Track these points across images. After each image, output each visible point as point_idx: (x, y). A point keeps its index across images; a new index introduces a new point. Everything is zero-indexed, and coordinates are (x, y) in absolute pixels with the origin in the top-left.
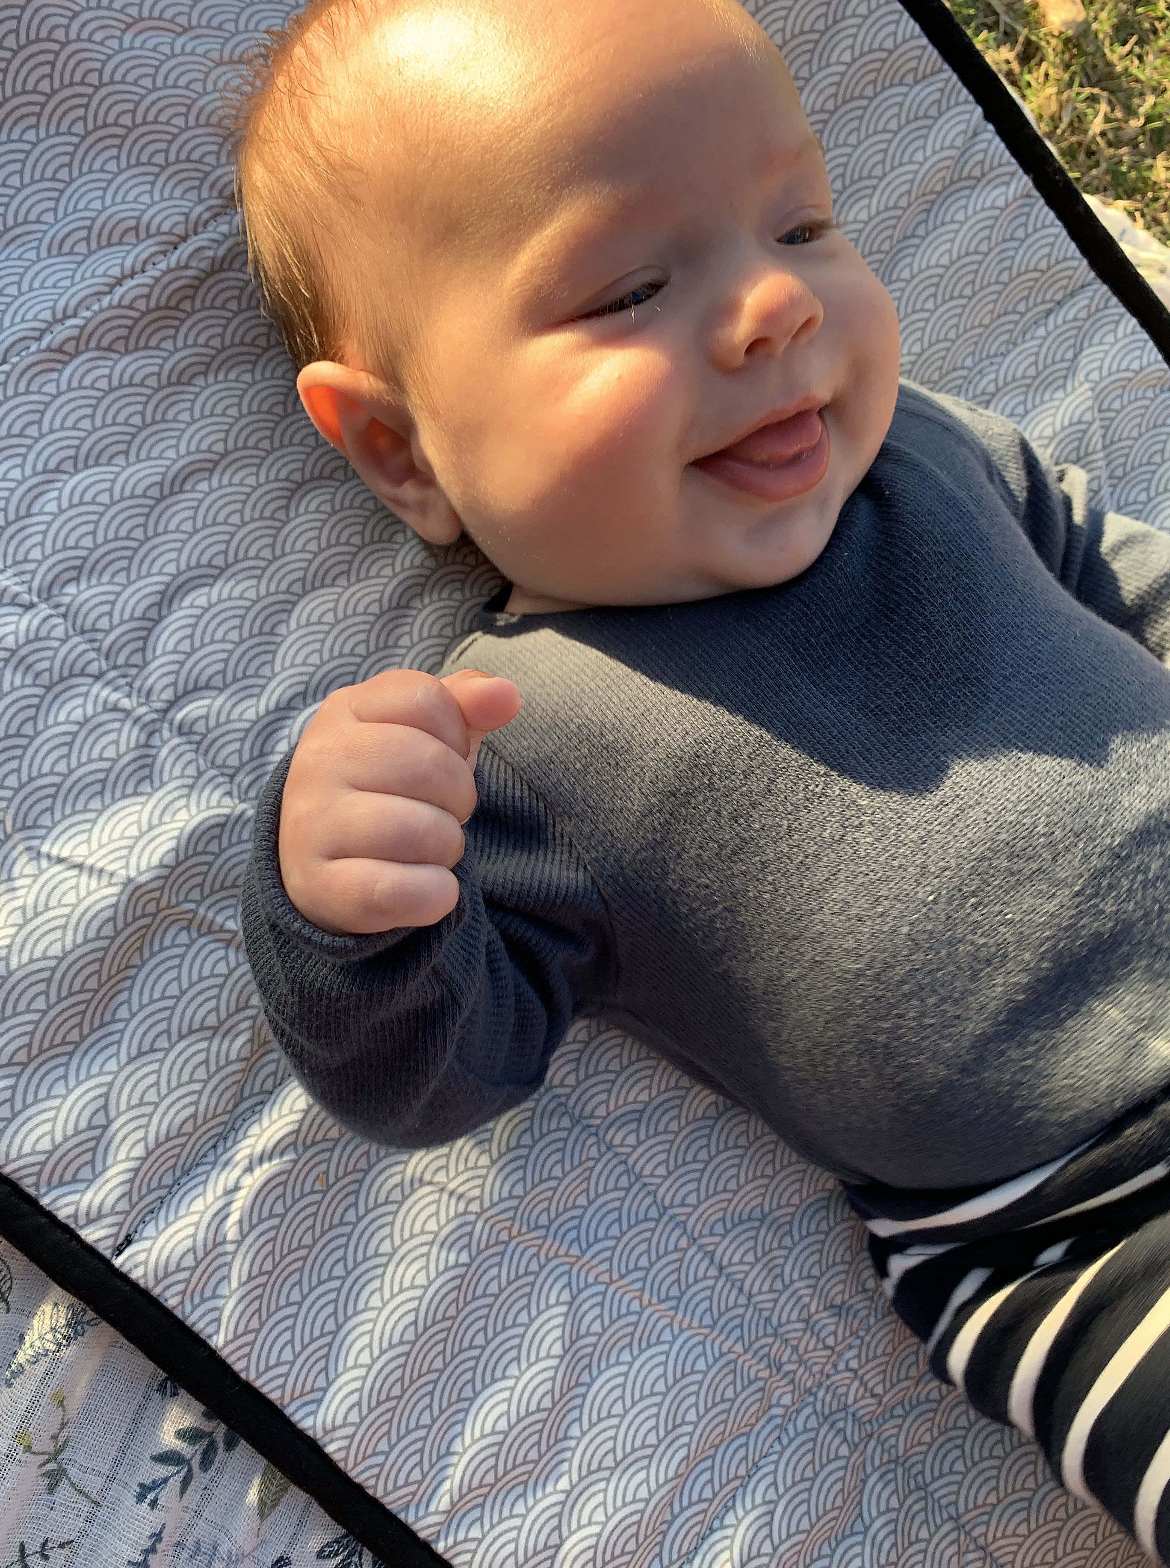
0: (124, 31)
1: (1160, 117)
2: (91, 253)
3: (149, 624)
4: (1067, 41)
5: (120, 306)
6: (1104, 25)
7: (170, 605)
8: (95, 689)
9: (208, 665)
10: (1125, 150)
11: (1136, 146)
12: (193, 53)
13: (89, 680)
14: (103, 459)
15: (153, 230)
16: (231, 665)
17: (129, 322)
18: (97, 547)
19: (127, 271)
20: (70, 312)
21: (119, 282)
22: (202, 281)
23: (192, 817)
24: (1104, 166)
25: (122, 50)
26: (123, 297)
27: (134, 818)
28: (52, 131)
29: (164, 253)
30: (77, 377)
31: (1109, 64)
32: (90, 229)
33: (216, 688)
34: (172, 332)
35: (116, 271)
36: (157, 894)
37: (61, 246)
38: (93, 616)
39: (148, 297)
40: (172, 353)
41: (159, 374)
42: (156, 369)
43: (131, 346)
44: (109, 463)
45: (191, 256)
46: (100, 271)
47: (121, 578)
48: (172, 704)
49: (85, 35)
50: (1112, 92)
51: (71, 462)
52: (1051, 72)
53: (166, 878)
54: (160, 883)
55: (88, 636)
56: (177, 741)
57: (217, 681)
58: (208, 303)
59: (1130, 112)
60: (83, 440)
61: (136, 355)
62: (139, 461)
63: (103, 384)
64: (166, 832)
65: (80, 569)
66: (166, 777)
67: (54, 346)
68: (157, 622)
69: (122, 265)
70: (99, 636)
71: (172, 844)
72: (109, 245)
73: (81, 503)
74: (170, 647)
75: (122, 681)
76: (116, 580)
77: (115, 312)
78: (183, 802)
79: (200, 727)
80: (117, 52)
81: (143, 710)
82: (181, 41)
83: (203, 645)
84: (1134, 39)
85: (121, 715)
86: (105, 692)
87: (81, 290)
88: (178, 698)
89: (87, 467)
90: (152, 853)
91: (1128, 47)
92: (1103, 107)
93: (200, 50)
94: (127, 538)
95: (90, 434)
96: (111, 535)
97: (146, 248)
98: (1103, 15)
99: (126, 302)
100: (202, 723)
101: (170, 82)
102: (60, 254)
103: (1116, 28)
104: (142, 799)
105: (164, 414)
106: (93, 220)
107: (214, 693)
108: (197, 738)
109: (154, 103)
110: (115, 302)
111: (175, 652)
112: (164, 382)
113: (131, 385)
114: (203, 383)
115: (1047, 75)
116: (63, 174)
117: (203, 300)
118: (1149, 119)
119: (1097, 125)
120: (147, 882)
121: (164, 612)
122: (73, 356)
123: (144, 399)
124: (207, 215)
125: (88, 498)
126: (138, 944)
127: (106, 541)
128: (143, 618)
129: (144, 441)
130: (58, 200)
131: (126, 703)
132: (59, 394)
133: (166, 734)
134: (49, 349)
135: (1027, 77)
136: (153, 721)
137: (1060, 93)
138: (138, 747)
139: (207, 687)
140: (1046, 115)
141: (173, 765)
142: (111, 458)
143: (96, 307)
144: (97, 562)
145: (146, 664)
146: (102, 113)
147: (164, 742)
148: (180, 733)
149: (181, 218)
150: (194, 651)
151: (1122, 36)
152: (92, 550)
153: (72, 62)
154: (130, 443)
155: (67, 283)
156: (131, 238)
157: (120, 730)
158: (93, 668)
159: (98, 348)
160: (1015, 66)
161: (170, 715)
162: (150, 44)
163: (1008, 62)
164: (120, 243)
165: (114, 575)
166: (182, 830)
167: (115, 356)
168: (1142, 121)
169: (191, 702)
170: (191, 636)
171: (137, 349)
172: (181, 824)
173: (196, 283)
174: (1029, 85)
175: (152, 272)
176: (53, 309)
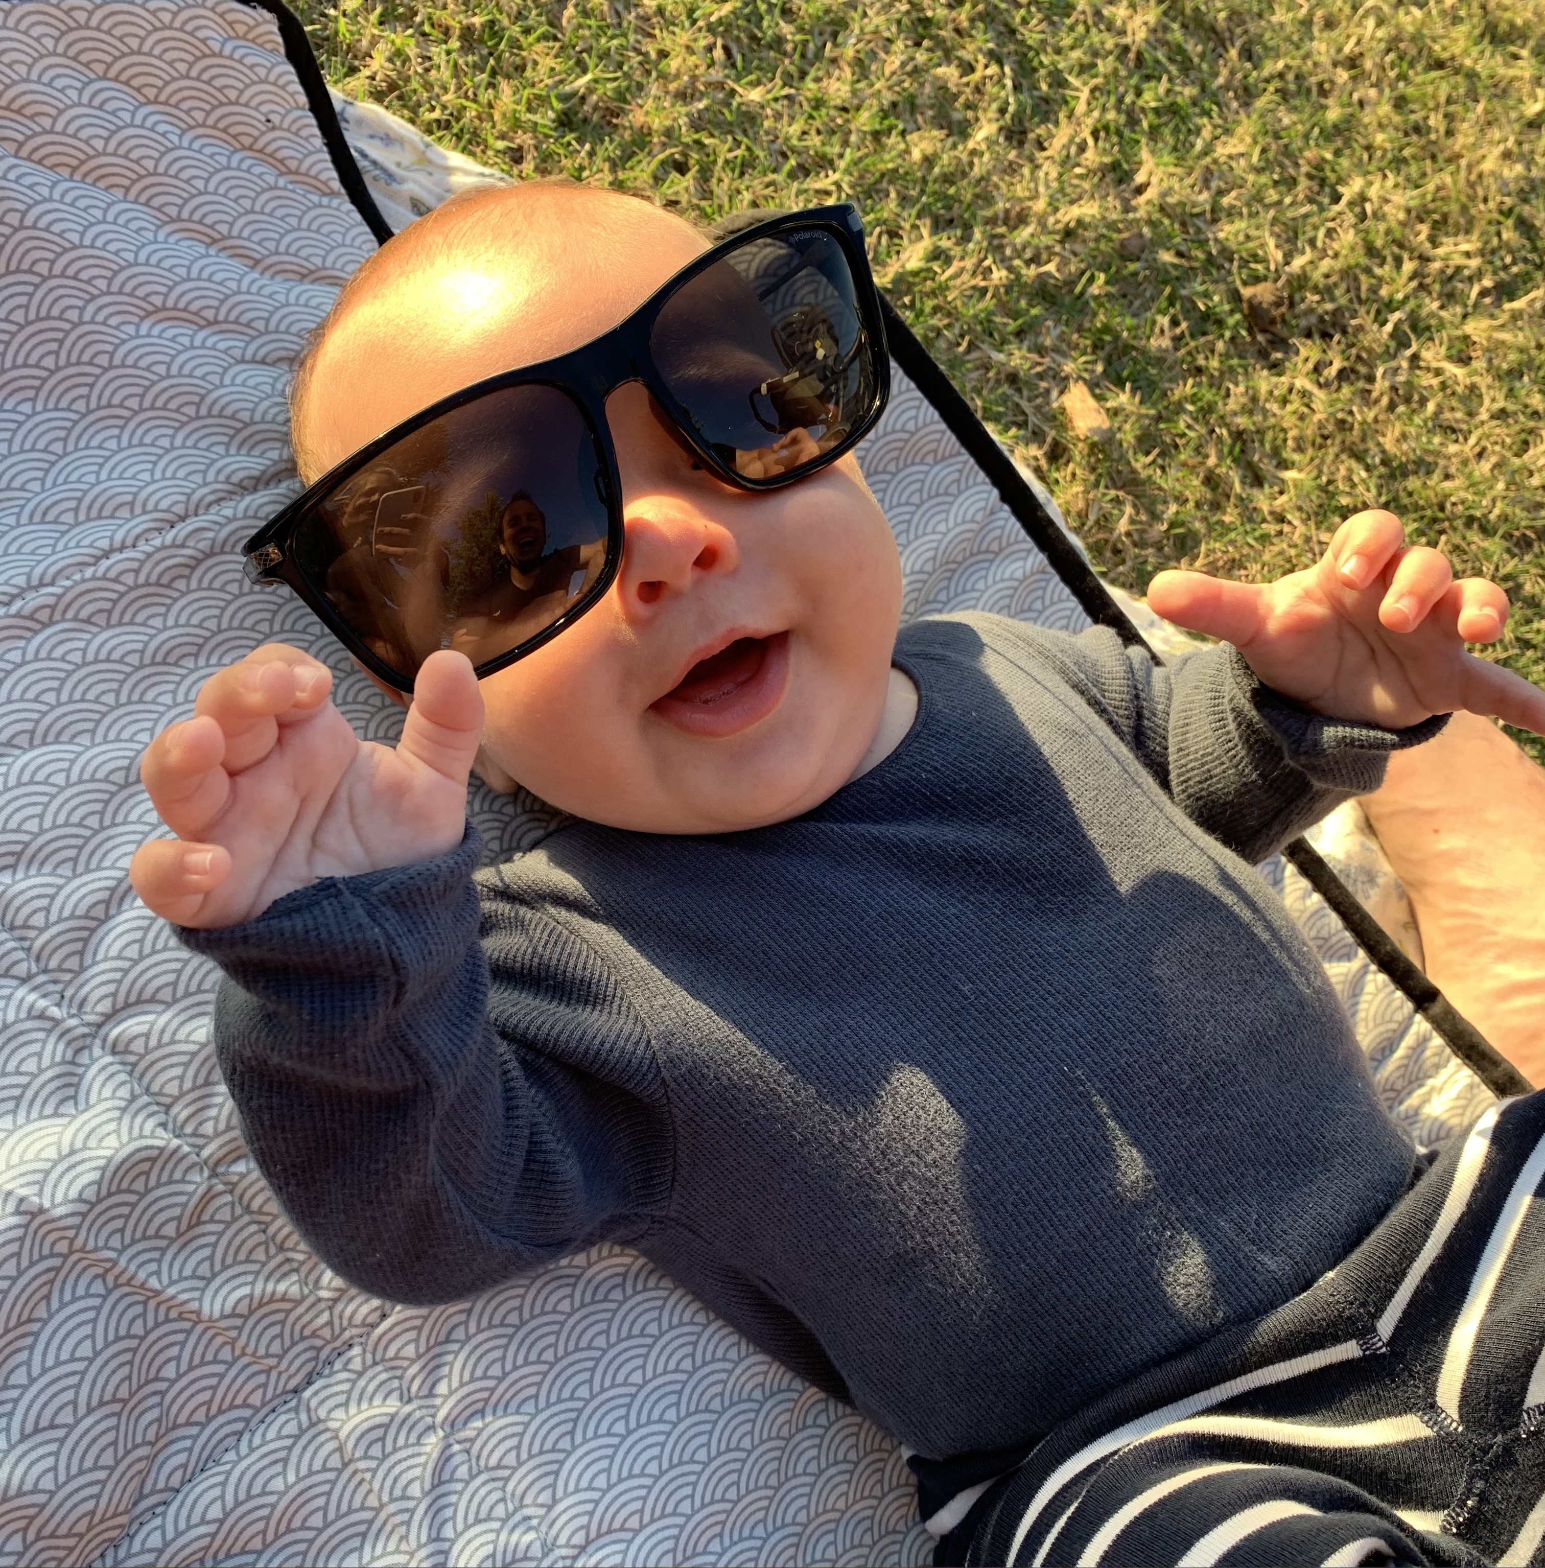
0: (142, 319)
1: (1182, 524)
2: (77, 524)
3: (93, 924)
4: (1093, 446)
5: (104, 578)
6: (1128, 435)
7: (120, 904)
8: (20, 993)
9: (156, 976)
10: (1150, 551)
11: (1160, 549)
12: (214, 348)
13: (15, 983)
14: (65, 737)
15: (150, 506)
16: (184, 978)
17: (114, 596)
18: (42, 831)
19: (117, 544)
20: (47, 579)
21: (106, 554)
22: (199, 562)
23: (123, 1146)
24: (1129, 563)
25: (138, 336)
26: (108, 569)
27: (54, 1139)
28: (51, 405)
29: (159, 530)
30: (47, 646)
31: (1134, 471)
32: (80, 500)
33: (162, 1002)
34: (162, 610)
35: (104, 544)
36: (71, 1233)
37: (45, 514)
38: (26, 911)
39: (137, 572)
40: (160, 631)
41: (142, 652)
42: (140, 646)
43: (114, 620)
44: (71, 741)
45: (187, 537)
46: (86, 542)
47: (66, 870)
48: (109, 1017)
49: (100, 318)
50: (1137, 497)
51: (27, 736)
52: (1078, 472)
53: (84, 1215)
54: (77, 1220)
55: (18, 933)
56: (109, 1059)
57: (166, 995)
58: (205, 584)
59: (1155, 517)
60: (45, 714)
61: (118, 630)
62: (106, 741)
63: (76, 657)
64: (90, 1159)
65: (19, 855)
66: (93, 1098)
67: (26, 611)
68: (102, 922)
69: (112, 539)
70: (32, 934)
71: (95, 1176)
72: (100, 517)
73: (31, 782)
74: (113, 952)
75: (51, 988)
76: (59, 871)
77: (98, 584)
78: (113, 1126)
79: (138, 1046)
80: (132, 338)
81: (73, 1022)
82: (201, 335)
83: (154, 952)
84: (1156, 451)
85: (48, 1025)
86: (32, 997)
87: (62, 559)
88: (115, 1012)
89: (44, 743)
90: (71, 1183)
91: (1150, 458)
92: (1129, 510)
93: (222, 346)
94: (80, 825)
95: (53, 708)
96: (61, 820)
97: (140, 523)
98: (1127, 427)
99: (112, 574)
100: (141, 1041)
101: (186, 371)
102: (42, 522)
103: (1140, 439)
104: (65, 1121)
105: (143, 694)
106: (85, 492)
107: (160, 1008)
108: (132, 1059)
109: (165, 390)
110: (100, 574)
111: (119, 957)
112: (147, 661)
113: (108, 660)
114: (191, 665)
115: (1074, 475)
116: (57, 447)
117: (200, 581)
118: (1172, 525)
119: (1123, 526)
120: (61, 1218)
121: (112, 911)
122: (45, 626)
123: (121, 677)
124: (212, 498)
125: (40, 777)
126: (44, 1291)
127: (54, 827)
128: (86, 917)
129: (115, 721)
130: (47, 471)
131: (55, 1012)
132: (24, 663)
133: (97, 1051)
134: (18, 615)
135: (1056, 475)
136: (84, 1036)
137: (1086, 492)
138: (64, 1062)
139: (152, 1000)
140: (1074, 511)
141: (103, 1085)
142: (74, 736)
143: (77, 577)
144: (40, 849)
145: (83, 969)
146: (107, 393)
147: (93, 1060)
148: (114, 1053)
149: (183, 498)
150: (142, 957)
151: (1145, 447)
152: (36, 836)
153: (82, 343)
154: (98, 722)
155: (48, 550)
156: (125, 513)
157: (45, 1042)
158: (21, 969)
159: (75, 619)
160: (1043, 463)
161: (103, 1031)
162: (170, 333)
163: (1036, 459)
164: (112, 517)
165: (57, 866)
166: (110, 1159)
167: (94, 629)
168: (1165, 527)
169: (131, 1016)
170: (141, 941)
171: (120, 624)
172: (108, 1153)
173: (193, 563)
174: (1057, 482)
175: (143, 547)
176: (29, 576)
